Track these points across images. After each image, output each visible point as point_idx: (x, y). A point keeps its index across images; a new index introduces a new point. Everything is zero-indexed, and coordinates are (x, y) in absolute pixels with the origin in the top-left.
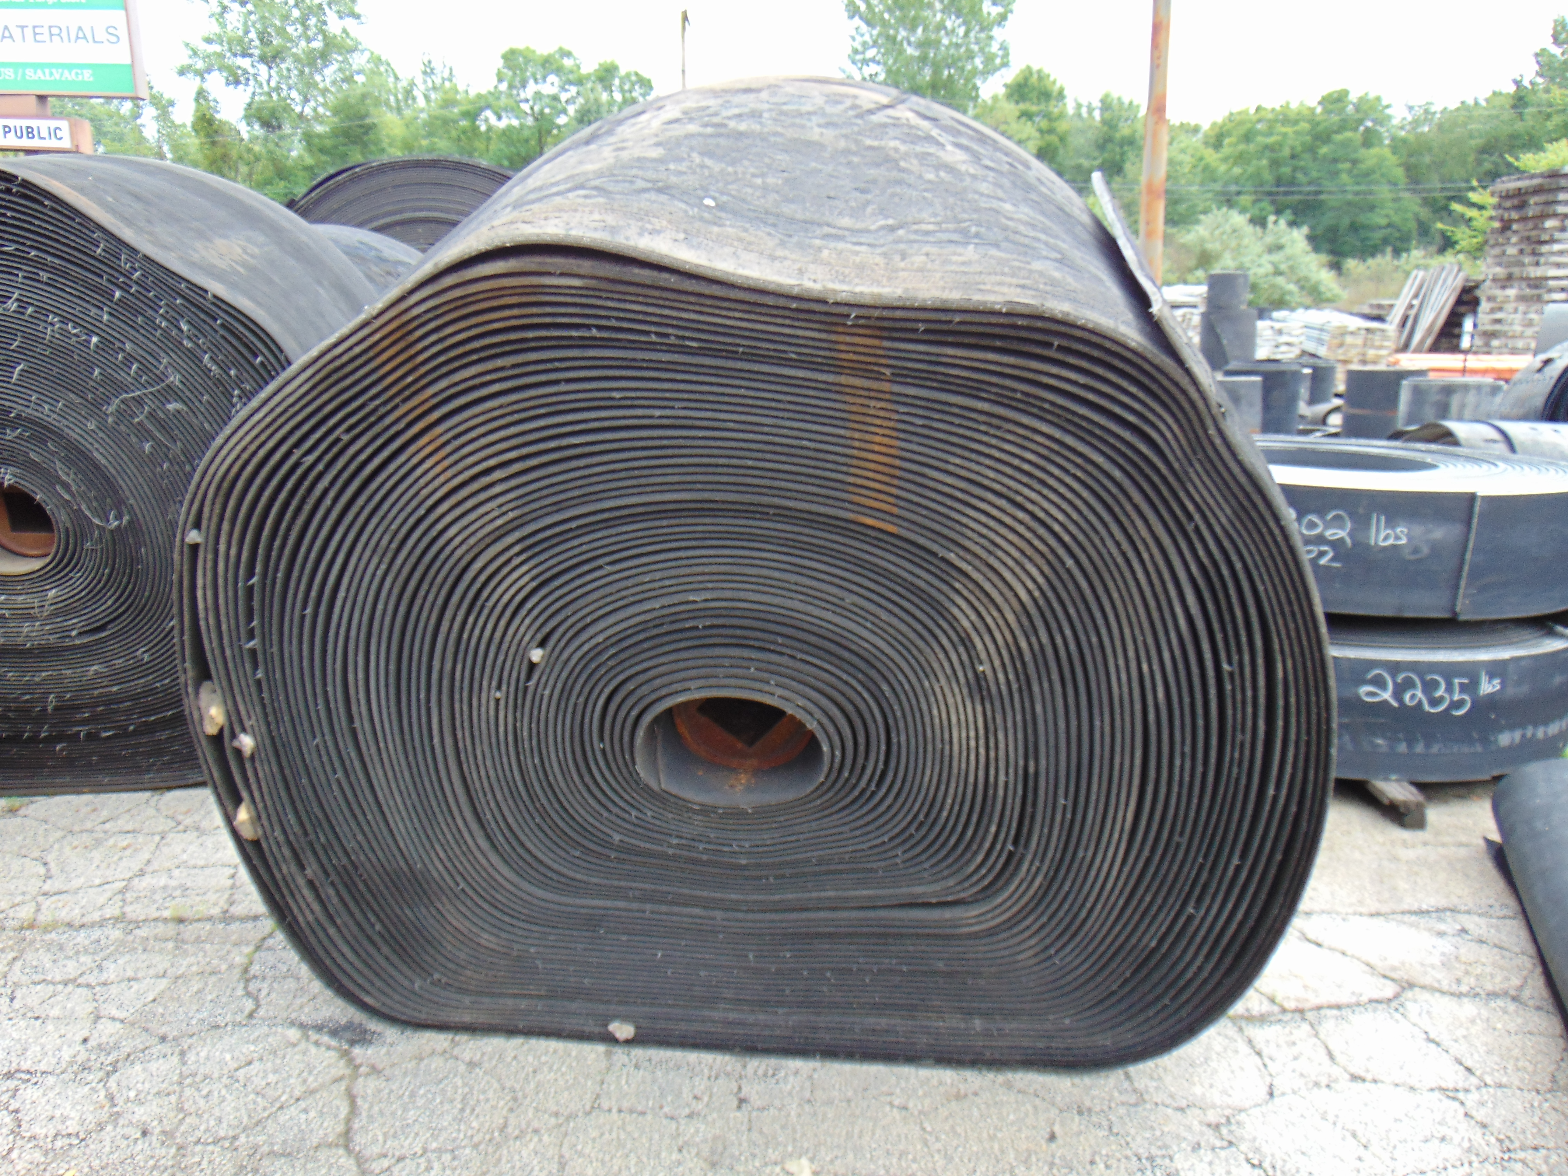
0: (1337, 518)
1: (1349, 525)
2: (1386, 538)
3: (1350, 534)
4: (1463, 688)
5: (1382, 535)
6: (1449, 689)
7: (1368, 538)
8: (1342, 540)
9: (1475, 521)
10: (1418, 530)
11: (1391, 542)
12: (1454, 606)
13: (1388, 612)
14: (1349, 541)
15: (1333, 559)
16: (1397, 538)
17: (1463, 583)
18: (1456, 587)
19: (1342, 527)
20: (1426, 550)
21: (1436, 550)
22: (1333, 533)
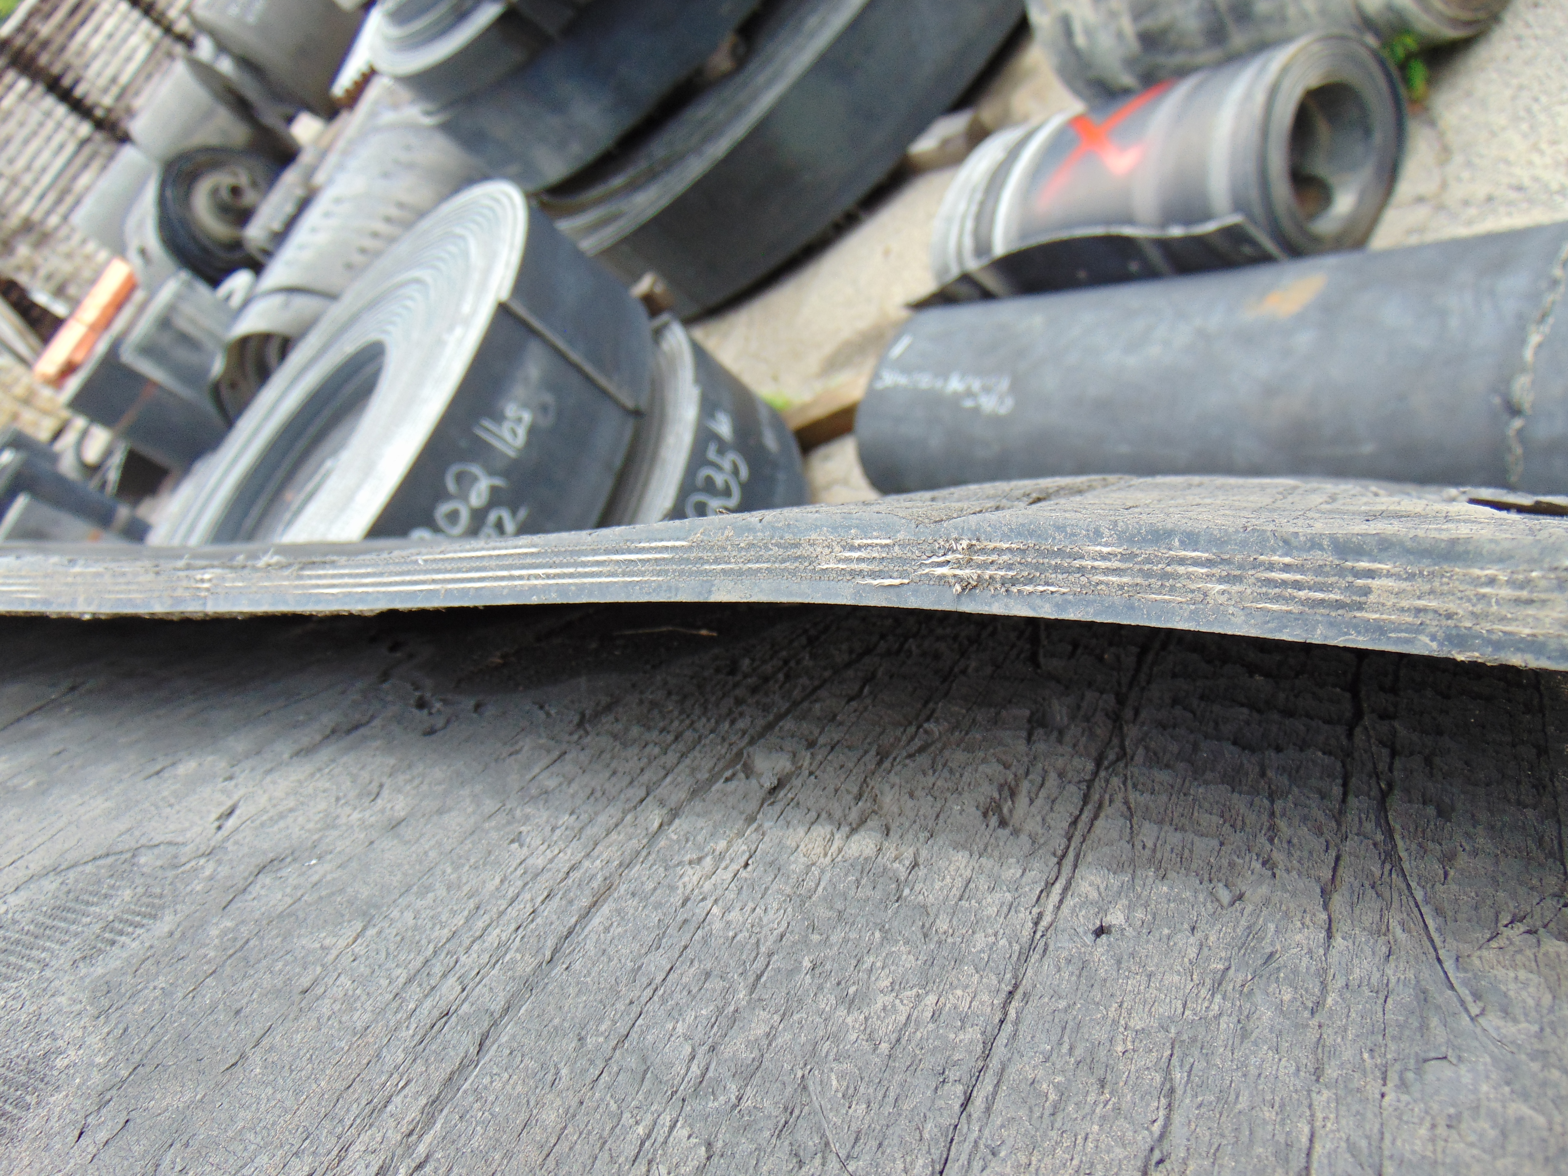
0: (460, 478)
1: (475, 469)
2: (514, 433)
3: (491, 473)
4: (721, 452)
5: (508, 436)
6: (719, 468)
7: (504, 455)
8: (494, 490)
9: (536, 323)
10: (519, 391)
11: (522, 432)
12: (624, 408)
13: (608, 484)
14: (498, 482)
15: (514, 513)
16: (519, 420)
17: (603, 381)
18: (604, 392)
19: (475, 479)
20: (548, 398)
21: (550, 385)
22: (478, 495)
